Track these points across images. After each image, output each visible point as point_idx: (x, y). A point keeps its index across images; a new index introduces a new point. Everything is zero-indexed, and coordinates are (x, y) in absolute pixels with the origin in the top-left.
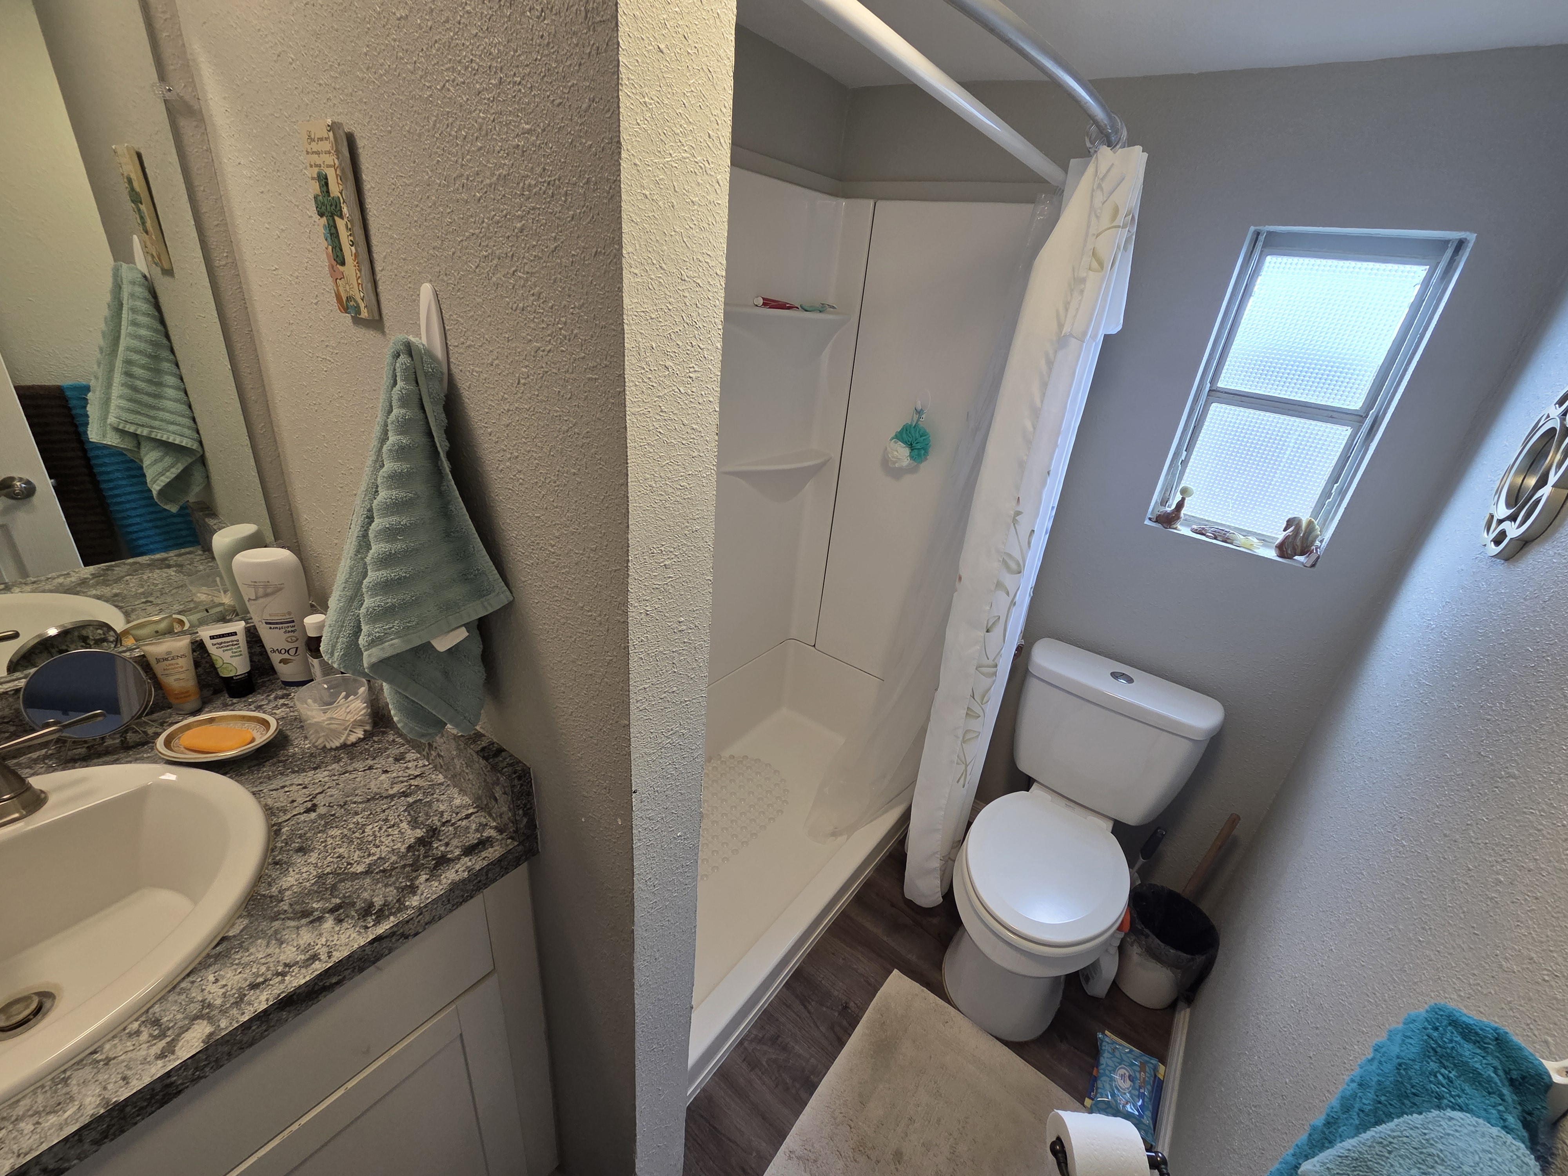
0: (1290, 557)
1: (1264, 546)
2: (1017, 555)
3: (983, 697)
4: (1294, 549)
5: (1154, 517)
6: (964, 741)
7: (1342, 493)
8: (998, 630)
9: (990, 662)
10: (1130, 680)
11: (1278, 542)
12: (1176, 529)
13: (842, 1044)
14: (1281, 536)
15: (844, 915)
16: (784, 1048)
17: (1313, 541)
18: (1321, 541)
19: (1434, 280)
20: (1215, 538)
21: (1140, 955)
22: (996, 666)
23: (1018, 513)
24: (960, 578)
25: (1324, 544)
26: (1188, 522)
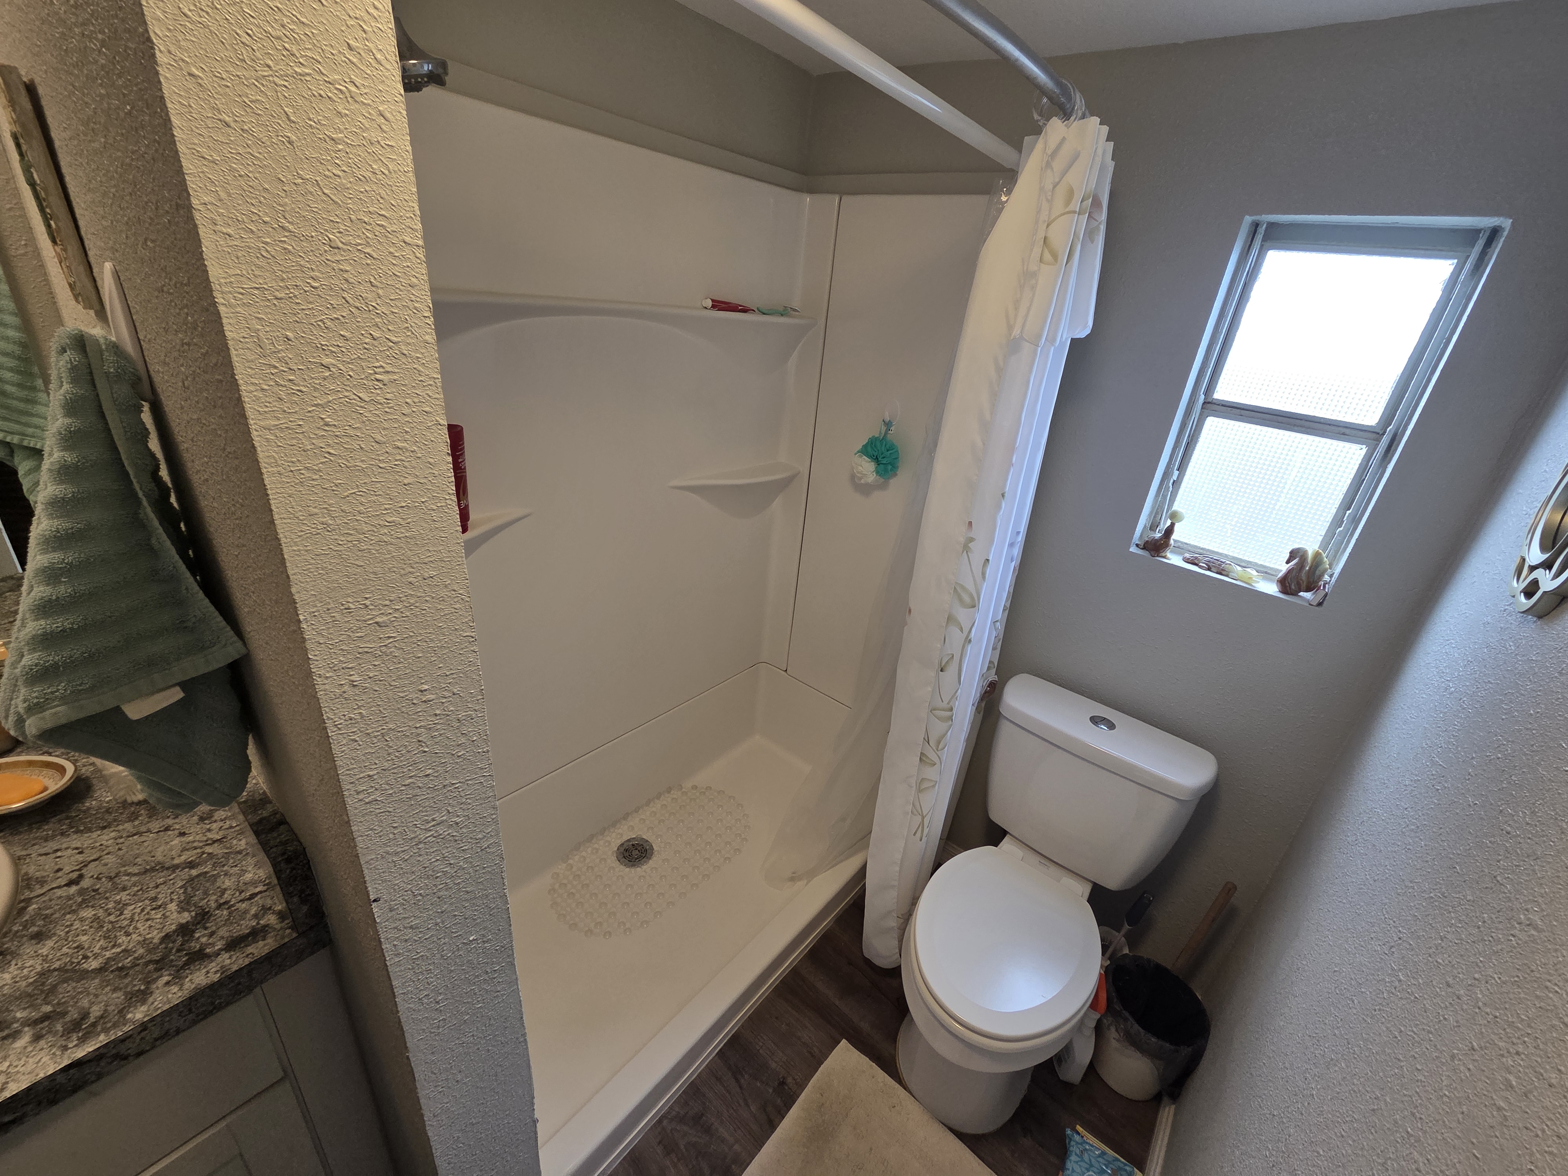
0: (1294, 593)
1: (1264, 579)
2: (970, 586)
3: (939, 742)
4: (1298, 584)
5: (1141, 543)
6: (920, 790)
7: (1356, 521)
8: (952, 669)
9: (945, 705)
10: (1111, 726)
11: (1280, 575)
12: (1165, 557)
14: (1284, 568)
15: (795, 972)
16: (708, 1130)
17: (1322, 575)
18: (1331, 576)
19: (1462, 277)
20: (1209, 569)
21: (1118, 1041)
22: (951, 709)
23: (971, 540)
24: (910, 611)
25: (1336, 575)
26: (1181, 548)
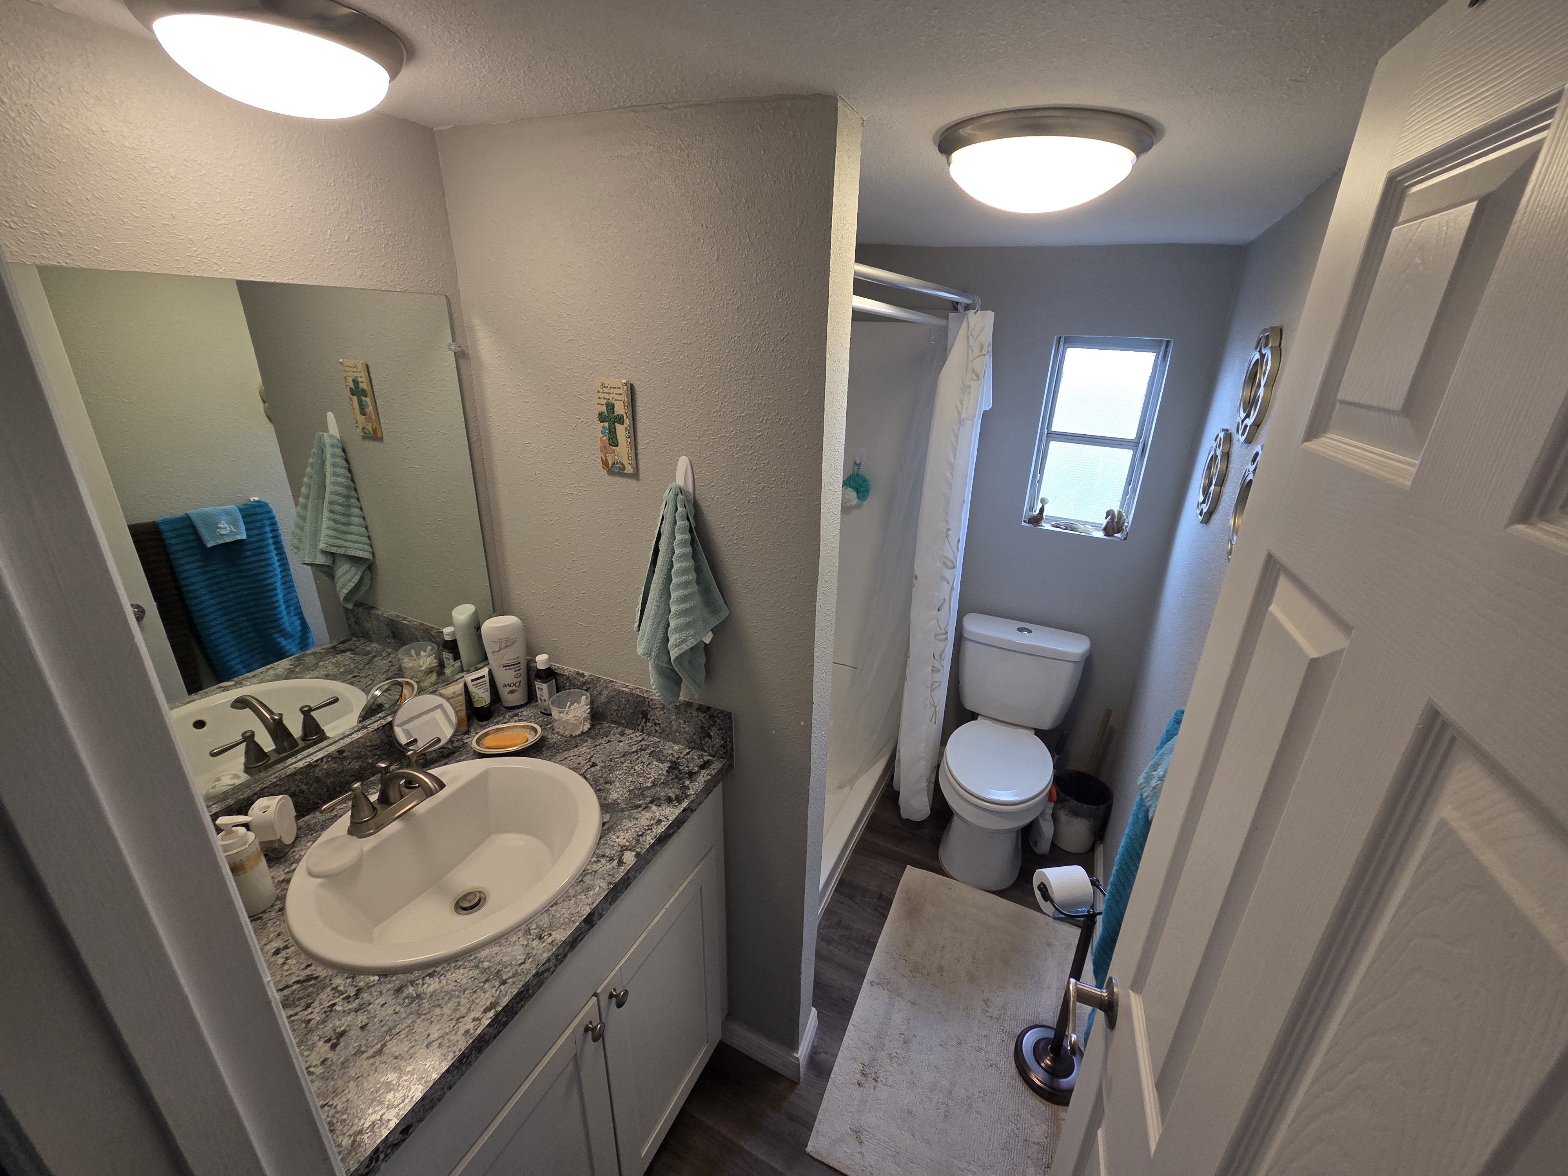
0: (1112, 535)
1: (1096, 530)
2: (951, 556)
3: (941, 656)
4: (1113, 529)
5: (1027, 520)
6: (931, 691)
7: (1134, 491)
8: (945, 608)
9: (943, 631)
10: (1030, 631)
11: (1103, 526)
12: (1041, 526)
13: (885, 917)
14: (1104, 522)
15: (862, 840)
16: (847, 927)
17: (1124, 523)
18: (1128, 523)
19: (1159, 363)
20: (1066, 529)
21: (1066, 815)
22: (947, 633)
23: (948, 530)
24: (916, 577)
25: (1130, 522)
26: (1050, 519)
